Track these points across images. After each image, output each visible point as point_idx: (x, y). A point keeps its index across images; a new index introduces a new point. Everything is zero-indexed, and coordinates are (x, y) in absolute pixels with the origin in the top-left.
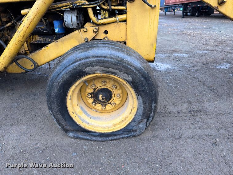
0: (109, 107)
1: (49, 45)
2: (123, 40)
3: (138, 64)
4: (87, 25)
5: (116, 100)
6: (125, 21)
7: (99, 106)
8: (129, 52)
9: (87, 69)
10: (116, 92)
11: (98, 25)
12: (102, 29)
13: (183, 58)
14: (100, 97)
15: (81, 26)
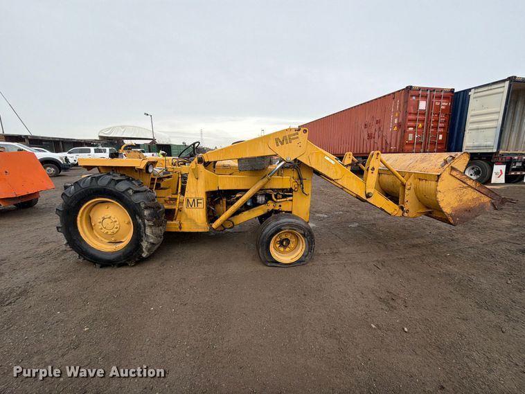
0: (287, 249)
1: (244, 213)
2: (290, 210)
3: (303, 224)
4: (269, 202)
5: (292, 245)
6: (292, 200)
7: (282, 249)
8: (297, 218)
9: (283, 228)
10: (293, 240)
11: (276, 202)
12: (278, 204)
13: (324, 218)
14: (284, 243)
15: (266, 202)
